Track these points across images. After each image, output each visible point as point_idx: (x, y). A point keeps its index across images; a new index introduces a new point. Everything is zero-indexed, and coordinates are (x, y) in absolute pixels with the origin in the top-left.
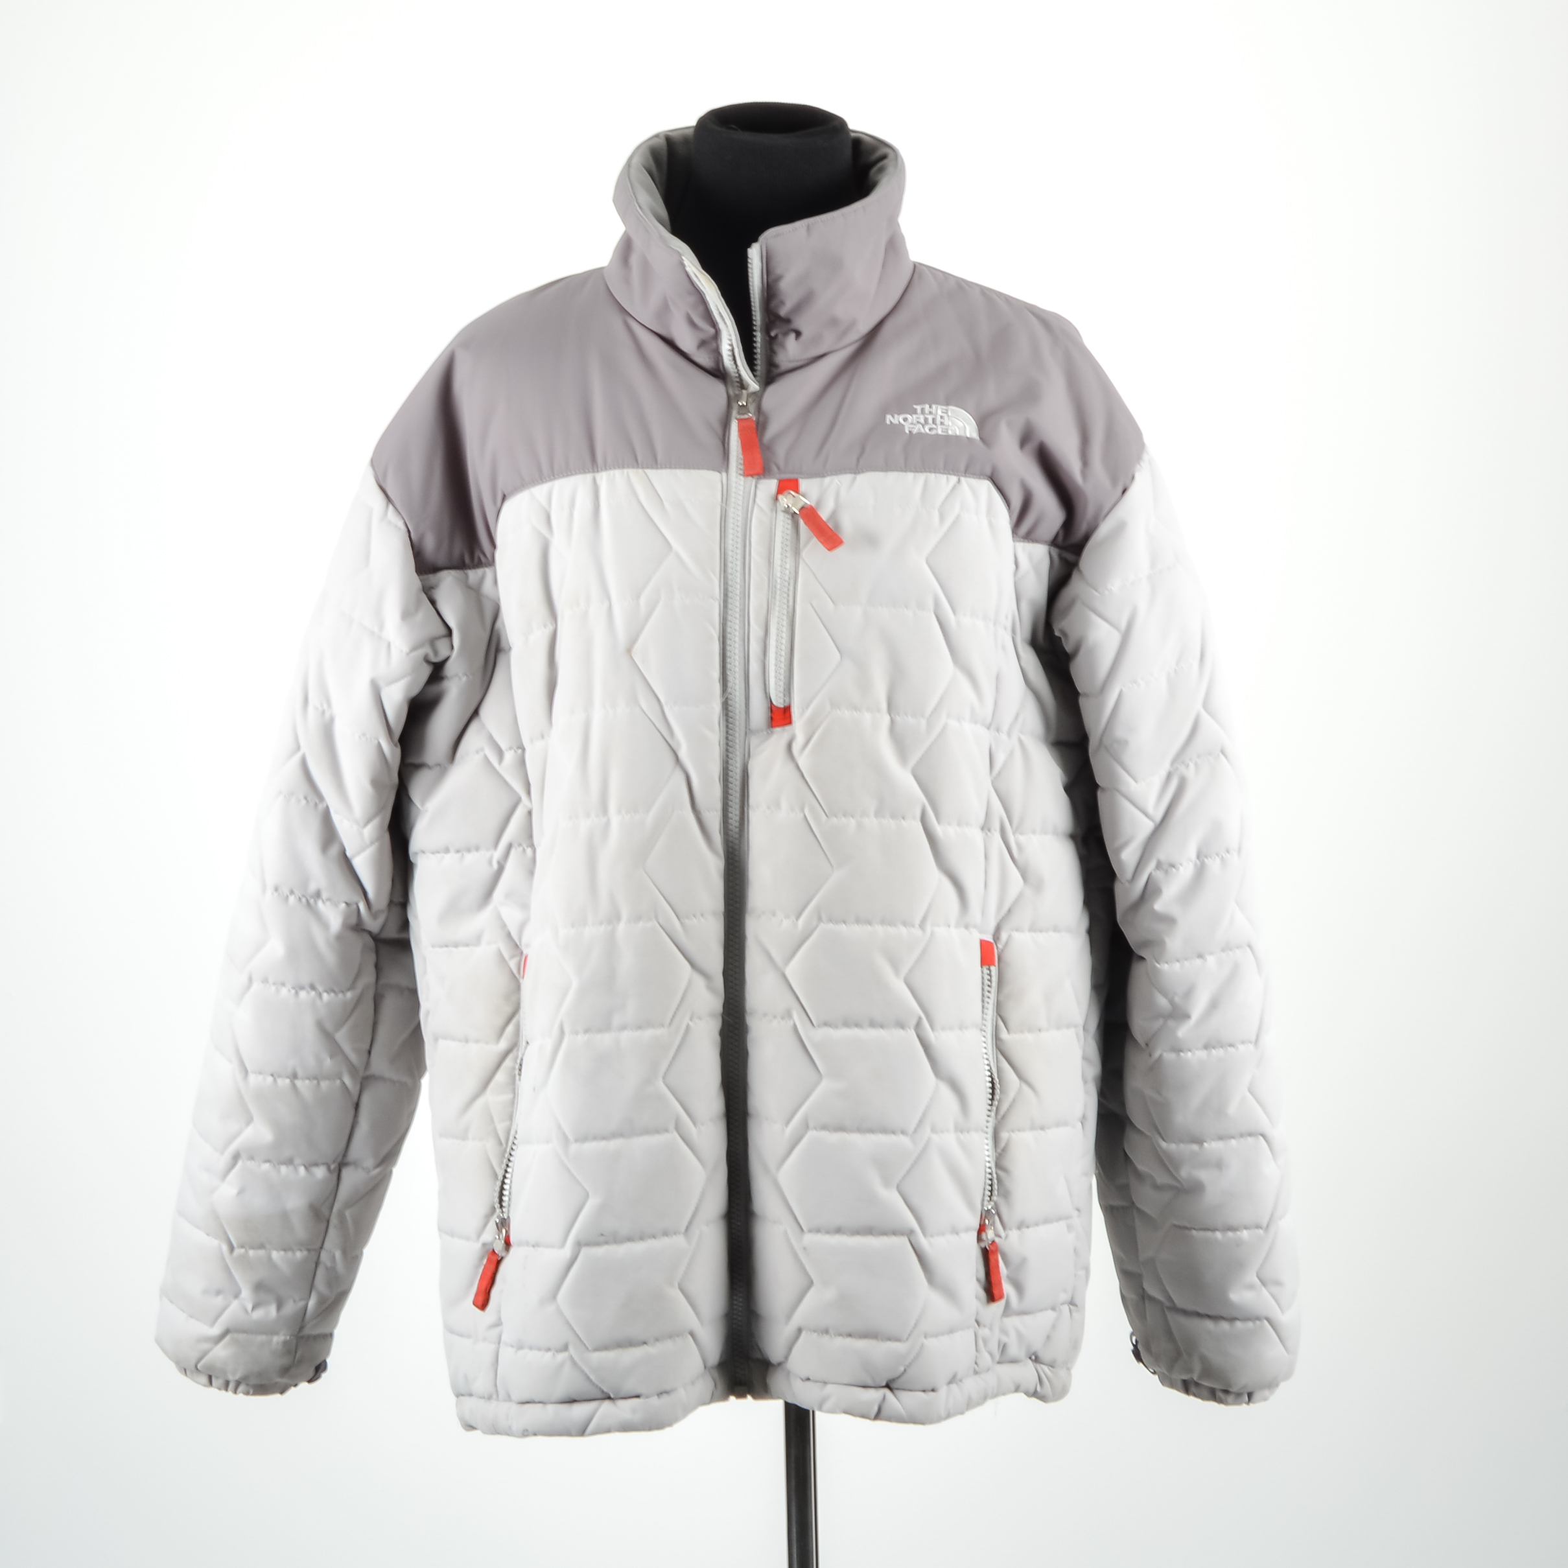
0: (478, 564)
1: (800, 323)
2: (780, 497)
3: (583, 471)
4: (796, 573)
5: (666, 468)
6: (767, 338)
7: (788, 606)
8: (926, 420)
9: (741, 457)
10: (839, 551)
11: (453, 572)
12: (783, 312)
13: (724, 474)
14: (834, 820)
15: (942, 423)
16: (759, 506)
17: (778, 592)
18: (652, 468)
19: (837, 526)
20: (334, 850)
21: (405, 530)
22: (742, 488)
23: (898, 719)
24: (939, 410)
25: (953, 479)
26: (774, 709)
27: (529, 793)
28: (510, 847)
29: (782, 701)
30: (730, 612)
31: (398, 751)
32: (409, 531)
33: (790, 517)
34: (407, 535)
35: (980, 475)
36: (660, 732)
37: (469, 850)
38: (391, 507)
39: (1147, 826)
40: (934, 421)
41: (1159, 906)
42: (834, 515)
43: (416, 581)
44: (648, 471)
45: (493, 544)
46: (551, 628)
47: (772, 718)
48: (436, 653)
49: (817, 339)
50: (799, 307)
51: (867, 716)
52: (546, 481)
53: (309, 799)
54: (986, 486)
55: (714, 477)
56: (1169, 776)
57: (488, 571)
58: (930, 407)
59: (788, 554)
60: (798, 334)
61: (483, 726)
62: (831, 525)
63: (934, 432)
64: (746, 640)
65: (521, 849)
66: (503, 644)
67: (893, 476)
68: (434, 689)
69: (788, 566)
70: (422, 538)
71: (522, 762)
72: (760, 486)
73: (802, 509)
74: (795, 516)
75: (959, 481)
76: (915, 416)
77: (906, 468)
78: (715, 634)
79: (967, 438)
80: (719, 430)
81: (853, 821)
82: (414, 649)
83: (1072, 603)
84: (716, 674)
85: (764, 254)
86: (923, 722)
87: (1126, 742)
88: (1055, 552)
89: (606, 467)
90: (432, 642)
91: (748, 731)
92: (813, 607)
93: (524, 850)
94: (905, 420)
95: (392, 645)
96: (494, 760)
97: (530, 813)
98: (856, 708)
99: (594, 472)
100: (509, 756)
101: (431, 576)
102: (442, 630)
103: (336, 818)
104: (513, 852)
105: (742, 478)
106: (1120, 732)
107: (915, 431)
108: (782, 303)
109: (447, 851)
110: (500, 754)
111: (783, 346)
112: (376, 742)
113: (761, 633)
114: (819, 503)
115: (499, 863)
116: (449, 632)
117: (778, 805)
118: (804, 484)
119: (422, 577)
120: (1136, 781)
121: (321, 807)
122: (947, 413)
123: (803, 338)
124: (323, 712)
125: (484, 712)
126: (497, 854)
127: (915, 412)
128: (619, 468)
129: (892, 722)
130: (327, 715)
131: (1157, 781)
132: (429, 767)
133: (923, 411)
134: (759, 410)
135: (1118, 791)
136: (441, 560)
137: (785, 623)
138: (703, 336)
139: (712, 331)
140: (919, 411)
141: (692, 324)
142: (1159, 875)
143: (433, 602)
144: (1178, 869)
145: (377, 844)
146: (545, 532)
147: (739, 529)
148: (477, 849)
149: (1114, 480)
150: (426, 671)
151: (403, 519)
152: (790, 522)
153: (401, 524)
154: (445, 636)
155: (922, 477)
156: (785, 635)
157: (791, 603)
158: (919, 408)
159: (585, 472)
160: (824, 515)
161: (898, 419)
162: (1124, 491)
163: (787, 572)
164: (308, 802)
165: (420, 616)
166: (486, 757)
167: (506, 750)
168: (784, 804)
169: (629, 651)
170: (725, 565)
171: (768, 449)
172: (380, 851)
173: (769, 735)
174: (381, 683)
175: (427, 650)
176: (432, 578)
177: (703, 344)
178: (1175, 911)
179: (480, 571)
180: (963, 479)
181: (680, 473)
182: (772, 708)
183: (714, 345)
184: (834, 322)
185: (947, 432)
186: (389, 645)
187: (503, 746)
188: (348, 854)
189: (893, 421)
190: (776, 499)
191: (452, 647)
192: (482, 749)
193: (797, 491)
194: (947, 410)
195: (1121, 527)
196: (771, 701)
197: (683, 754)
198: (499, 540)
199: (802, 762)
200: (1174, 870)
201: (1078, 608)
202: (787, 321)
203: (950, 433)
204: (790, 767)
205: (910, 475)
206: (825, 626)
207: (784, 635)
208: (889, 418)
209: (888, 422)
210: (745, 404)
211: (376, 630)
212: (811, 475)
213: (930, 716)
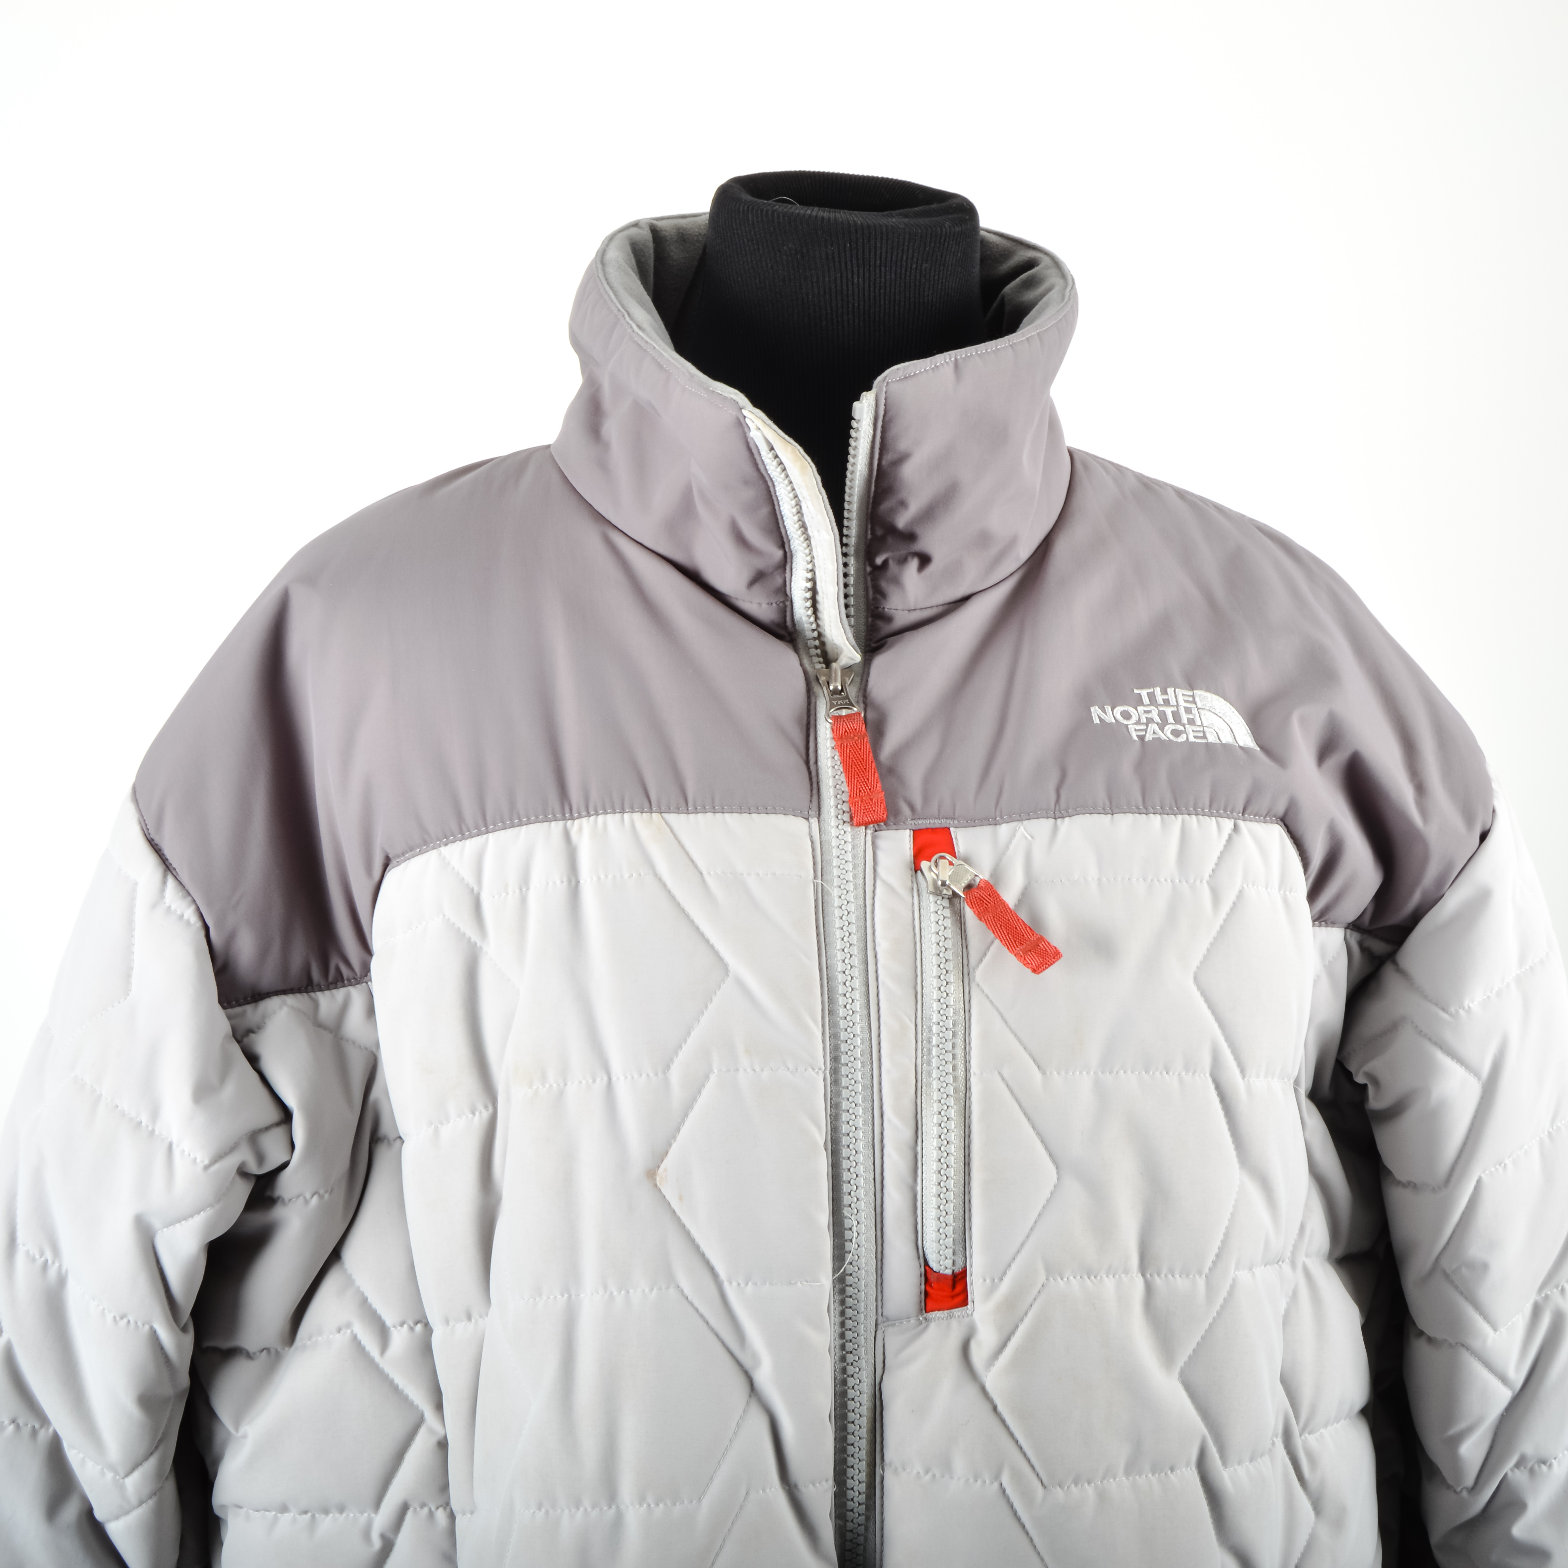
0: (338, 981)
1: (929, 542)
2: (924, 865)
3: (545, 817)
4: (967, 1011)
5: (705, 811)
6: (869, 569)
7: (955, 1079)
8: (1162, 715)
9: (845, 787)
10: (1053, 972)
11: (290, 1000)
12: (902, 521)
13: (814, 821)
14: (1059, 1493)
15: (1191, 722)
16: (885, 882)
17: (934, 1051)
18: (678, 811)
19: (1036, 918)
20: (70, 1512)
21: (199, 924)
22: (849, 847)
23: (1158, 1282)
24: (1179, 696)
25: (1228, 824)
26: (932, 1278)
27: (439, 1407)
28: (404, 1508)
29: (949, 1263)
30: (845, 1093)
31: (189, 1339)
32: (207, 928)
33: (946, 903)
34: (202, 933)
35: (1265, 817)
36: (717, 1336)
37: (326, 1512)
38: (171, 881)
39: (1503, 1396)
40: (1176, 716)
41: (1519, 1530)
42: (1025, 895)
43: (222, 1023)
44: (672, 818)
45: (366, 948)
46: (485, 1114)
47: (926, 1294)
48: (260, 1158)
49: (954, 571)
50: (929, 513)
51: (1109, 1283)
52: (471, 837)
53: (21, 1422)
54: (1276, 834)
55: (796, 826)
56: (1537, 1312)
57: (356, 994)
58: (1164, 692)
59: (951, 978)
60: (925, 560)
61: (350, 1281)
62: (1023, 916)
63: (1182, 738)
64: (877, 1147)
65: (426, 1510)
66: (385, 1128)
67: (1125, 822)
68: (258, 1219)
69: (951, 1001)
70: (231, 939)
71: (426, 1349)
72: (881, 843)
73: (969, 887)
74: (956, 901)
75: (1236, 828)
76: (1141, 709)
77: (1145, 807)
78: (820, 1136)
79: (1241, 747)
80: (798, 736)
81: (1090, 1490)
82: (218, 1157)
83: (1393, 1028)
84: (824, 1217)
85: (881, 413)
86: (1201, 1282)
87: (1485, 1267)
88: (1353, 938)
89: (588, 811)
90: (254, 1138)
91: (880, 1319)
92: (1003, 1079)
93: (431, 1514)
94: (1126, 715)
95: (176, 1152)
96: (372, 1346)
97: (443, 1445)
98: (1090, 1273)
99: (564, 818)
100: (400, 1338)
101: (249, 1008)
102: (272, 1114)
103: (74, 1455)
104: (410, 1515)
105: (848, 828)
106: (1474, 1250)
107: (1149, 737)
108: (903, 504)
109: (284, 1509)
110: (383, 1334)
111: (897, 581)
112: (147, 1327)
113: (907, 1133)
114: (996, 872)
115: (383, 1536)
116: (286, 1116)
117: (947, 1466)
118: (962, 838)
119: (230, 1011)
120: (1495, 1328)
121: (44, 1436)
122: (1194, 702)
123: (931, 569)
124: (45, 1266)
125: (352, 1253)
126: (381, 1520)
127: (1139, 701)
128: (614, 812)
129: (1149, 1288)
130: (52, 1272)
131: (1521, 1321)
132: (249, 1356)
133: (1151, 696)
134: (865, 697)
135: (1467, 1348)
136: (268, 977)
137: (952, 1113)
138: (760, 563)
139: (779, 554)
140: (1146, 700)
141: (741, 540)
142: (1520, 1477)
143: (253, 1059)
144: (1550, 1466)
145: (151, 1503)
146: (471, 933)
147: (853, 929)
148: (341, 1509)
149: (1469, 818)
150: (243, 1191)
151: (194, 901)
152: (947, 913)
153: (190, 914)
154: (278, 1124)
155: (1176, 822)
156: (955, 1137)
157: (961, 1073)
158: (1144, 693)
159: (546, 820)
160: (1010, 896)
161: (1112, 715)
162: (1483, 837)
163: (951, 1011)
164: (18, 1427)
165: (229, 1091)
166: (355, 1337)
167: (395, 1327)
168: (960, 1465)
169: (651, 1174)
170: (831, 1001)
171: (890, 772)
172: (158, 1513)
173: (922, 1326)
174: (156, 1222)
175: (244, 1155)
176: (251, 1013)
177: (758, 577)
178: (1546, 1537)
179: (339, 994)
180: (1241, 823)
181: (732, 820)
182: (928, 1274)
183: (779, 580)
184: (984, 539)
185: (1205, 737)
186: (170, 1147)
187: (389, 1319)
188: (99, 1515)
189: (1103, 716)
190: (917, 868)
191: (293, 1146)
192: (349, 1325)
193: (953, 854)
194: (1193, 696)
195: (1483, 898)
196: (926, 1263)
197: (764, 1376)
198: (377, 943)
199: (992, 1379)
200: (1544, 1468)
201: (1405, 1037)
202: (910, 537)
203: (1211, 738)
204: (972, 1391)
205: (1156, 819)
206: (1025, 1114)
207: (952, 1136)
208: (1095, 711)
209: (1097, 721)
210: (840, 688)
211: (144, 1118)
212: (972, 822)
213: (1210, 1269)
